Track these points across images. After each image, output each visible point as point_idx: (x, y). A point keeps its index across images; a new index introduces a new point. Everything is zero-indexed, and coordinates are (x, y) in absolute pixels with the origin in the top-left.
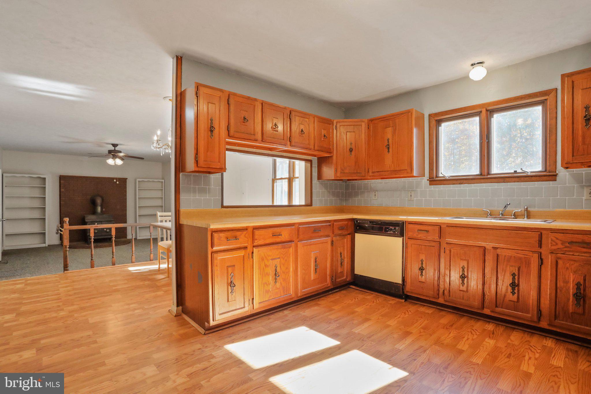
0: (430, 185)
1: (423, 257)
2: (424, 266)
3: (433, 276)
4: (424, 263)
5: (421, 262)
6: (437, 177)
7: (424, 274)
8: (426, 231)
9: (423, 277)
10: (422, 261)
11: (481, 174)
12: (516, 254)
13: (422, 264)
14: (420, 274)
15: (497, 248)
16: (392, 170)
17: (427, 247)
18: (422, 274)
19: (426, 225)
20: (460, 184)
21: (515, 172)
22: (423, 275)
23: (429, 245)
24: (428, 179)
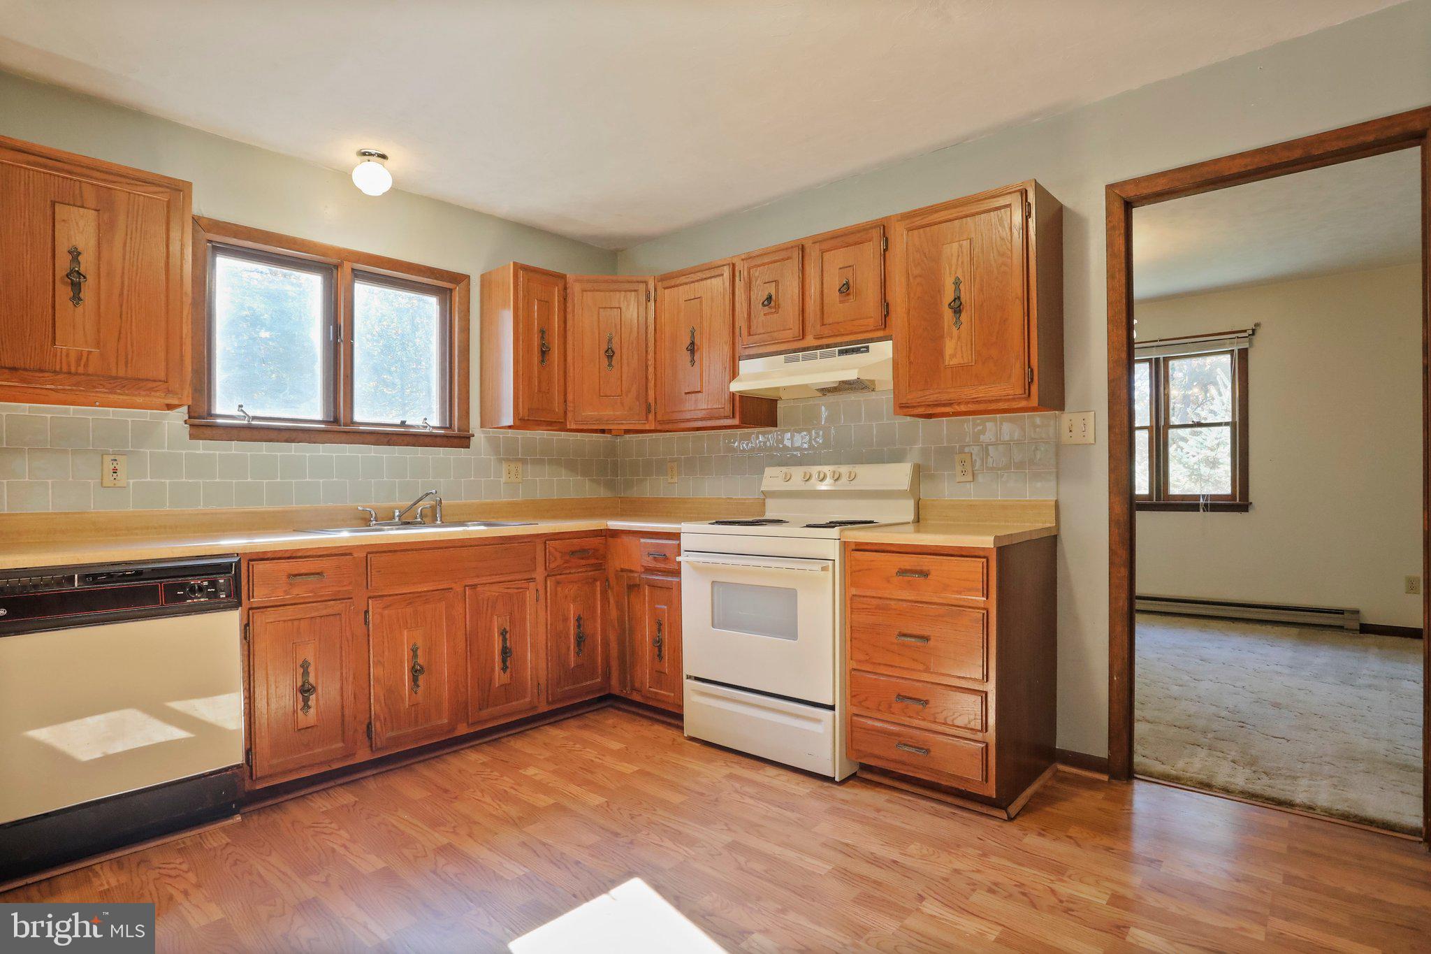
0: (192, 437)
1: (309, 653)
2: (312, 679)
3: (338, 698)
4: (311, 670)
5: (300, 671)
6: (210, 415)
7: (312, 702)
8: (318, 574)
9: (312, 711)
10: (305, 666)
11: (336, 421)
12: (506, 591)
13: (306, 673)
14: (299, 707)
15: (476, 585)
16: (91, 370)
17: (318, 620)
18: (306, 706)
19: (305, 557)
20: (287, 441)
21: (403, 424)
22: (309, 707)
23: (324, 612)
24: (186, 417)
